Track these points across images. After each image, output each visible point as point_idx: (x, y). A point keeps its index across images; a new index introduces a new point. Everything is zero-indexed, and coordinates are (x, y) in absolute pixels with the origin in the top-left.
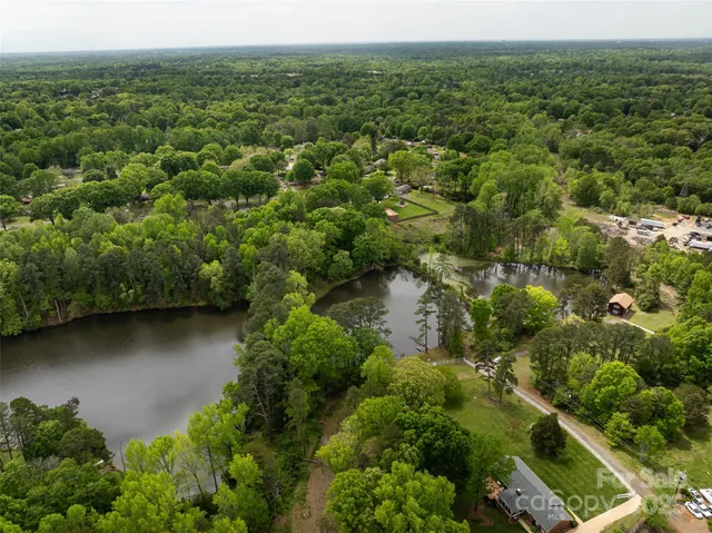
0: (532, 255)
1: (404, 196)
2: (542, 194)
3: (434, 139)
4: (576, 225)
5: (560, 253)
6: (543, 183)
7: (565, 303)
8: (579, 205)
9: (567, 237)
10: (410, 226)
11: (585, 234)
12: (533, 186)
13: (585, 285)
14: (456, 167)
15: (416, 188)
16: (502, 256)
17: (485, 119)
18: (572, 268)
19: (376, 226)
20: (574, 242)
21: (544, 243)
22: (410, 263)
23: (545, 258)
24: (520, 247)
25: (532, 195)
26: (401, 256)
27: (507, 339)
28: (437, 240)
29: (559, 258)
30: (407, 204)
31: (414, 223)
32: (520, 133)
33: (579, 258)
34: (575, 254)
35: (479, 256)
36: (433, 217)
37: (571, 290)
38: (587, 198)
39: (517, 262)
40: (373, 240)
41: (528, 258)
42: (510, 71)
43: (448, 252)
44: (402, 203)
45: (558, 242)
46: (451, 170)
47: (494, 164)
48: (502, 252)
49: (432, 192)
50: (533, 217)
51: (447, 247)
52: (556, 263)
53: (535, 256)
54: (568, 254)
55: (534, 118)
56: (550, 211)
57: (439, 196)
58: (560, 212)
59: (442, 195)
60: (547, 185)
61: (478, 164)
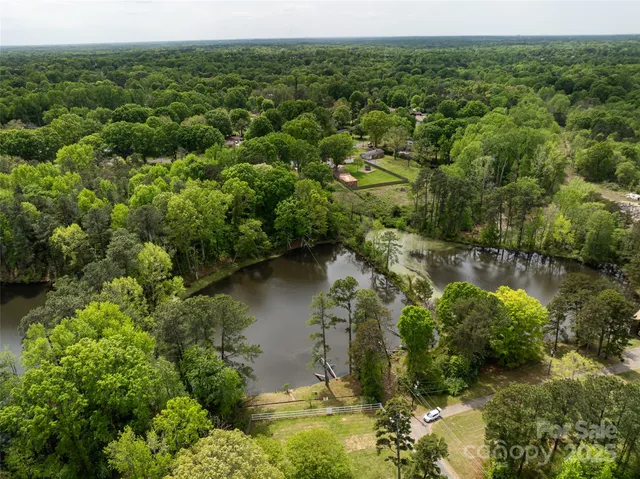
0: (520, 238)
1: (372, 162)
2: (540, 162)
3: (426, 107)
4: (585, 200)
5: (558, 238)
6: (542, 148)
7: (561, 317)
8: (587, 180)
9: (571, 216)
10: (368, 194)
11: (599, 212)
12: (530, 151)
13: (595, 291)
14: (437, 128)
15: (391, 154)
16: (479, 238)
17: (485, 90)
18: (576, 260)
19: (308, 190)
20: (582, 222)
21: (537, 223)
22: (352, 240)
23: (538, 243)
24: (504, 227)
25: (529, 163)
26: (342, 231)
27: (459, 374)
28: (396, 213)
29: (557, 244)
30: (373, 169)
31: (373, 192)
32: (523, 102)
33: (586, 246)
34: (581, 240)
35: (447, 237)
36: (399, 186)
37: (572, 299)
38: (599, 170)
39: (498, 247)
40: (300, 206)
41: (515, 242)
42: (520, 57)
43: (408, 228)
44: (368, 169)
45: (557, 223)
46: (429, 132)
47: (484, 126)
48: (480, 232)
49: (408, 158)
50: (525, 187)
51: (408, 223)
52: (553, 251)
53: (525, 240)
54: (571, 239)
55: (540, 90)
56: (550, 184)
57: (415, 163)
58: (563, 187)
59: (418, 161)
60: (548, 151)
61: (464, 126)
